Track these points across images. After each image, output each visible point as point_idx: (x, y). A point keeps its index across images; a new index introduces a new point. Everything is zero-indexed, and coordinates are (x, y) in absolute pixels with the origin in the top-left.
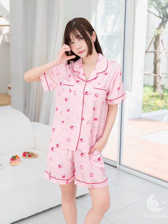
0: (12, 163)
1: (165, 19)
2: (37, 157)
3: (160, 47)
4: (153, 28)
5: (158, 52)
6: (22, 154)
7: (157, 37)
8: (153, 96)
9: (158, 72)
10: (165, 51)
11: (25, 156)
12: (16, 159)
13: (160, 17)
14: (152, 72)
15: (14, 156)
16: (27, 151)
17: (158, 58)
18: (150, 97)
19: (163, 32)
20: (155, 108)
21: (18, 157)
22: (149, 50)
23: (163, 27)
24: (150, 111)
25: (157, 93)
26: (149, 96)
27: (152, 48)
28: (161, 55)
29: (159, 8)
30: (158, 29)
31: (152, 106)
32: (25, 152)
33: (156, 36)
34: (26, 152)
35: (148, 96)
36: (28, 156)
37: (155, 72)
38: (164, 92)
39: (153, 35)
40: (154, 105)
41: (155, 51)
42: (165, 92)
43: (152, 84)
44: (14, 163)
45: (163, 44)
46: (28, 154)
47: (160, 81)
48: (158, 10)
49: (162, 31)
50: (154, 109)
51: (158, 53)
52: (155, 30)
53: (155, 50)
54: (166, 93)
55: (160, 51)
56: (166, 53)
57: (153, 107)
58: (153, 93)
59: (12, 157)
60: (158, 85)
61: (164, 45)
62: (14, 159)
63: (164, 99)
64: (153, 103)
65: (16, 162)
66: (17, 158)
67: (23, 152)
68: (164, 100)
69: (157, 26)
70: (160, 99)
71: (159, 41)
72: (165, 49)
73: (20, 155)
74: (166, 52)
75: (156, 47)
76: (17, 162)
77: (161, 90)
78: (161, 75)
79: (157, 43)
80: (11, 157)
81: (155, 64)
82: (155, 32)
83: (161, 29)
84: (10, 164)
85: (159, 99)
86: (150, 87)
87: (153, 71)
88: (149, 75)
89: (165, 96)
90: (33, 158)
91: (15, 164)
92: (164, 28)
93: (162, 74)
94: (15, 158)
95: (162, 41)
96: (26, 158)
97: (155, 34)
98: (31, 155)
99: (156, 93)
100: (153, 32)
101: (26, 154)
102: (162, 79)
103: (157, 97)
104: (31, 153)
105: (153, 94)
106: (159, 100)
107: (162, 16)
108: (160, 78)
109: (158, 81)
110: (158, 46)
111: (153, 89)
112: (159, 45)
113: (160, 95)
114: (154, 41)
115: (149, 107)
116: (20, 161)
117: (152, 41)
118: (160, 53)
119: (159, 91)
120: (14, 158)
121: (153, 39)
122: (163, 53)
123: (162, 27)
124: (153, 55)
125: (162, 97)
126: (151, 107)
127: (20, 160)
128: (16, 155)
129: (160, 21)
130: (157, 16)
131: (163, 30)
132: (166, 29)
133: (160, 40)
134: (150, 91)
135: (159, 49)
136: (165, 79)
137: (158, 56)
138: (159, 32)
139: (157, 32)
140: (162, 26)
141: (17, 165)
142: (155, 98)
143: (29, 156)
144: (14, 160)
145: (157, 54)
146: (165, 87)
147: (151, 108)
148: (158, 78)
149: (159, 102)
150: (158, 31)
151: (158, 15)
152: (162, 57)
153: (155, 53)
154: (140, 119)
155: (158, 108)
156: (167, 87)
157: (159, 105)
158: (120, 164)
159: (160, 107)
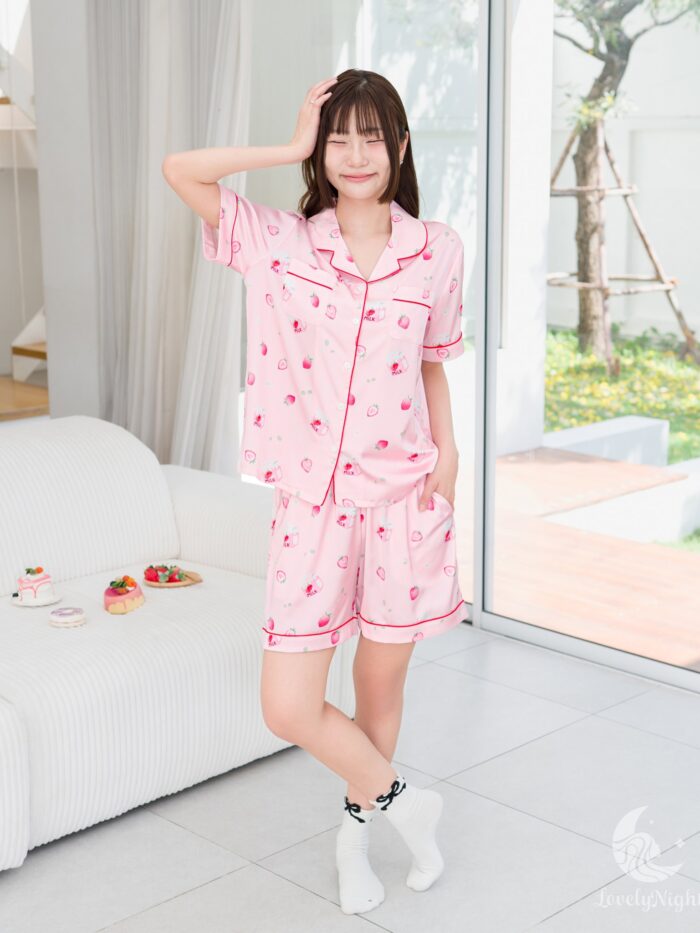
0: (114, 603)
2: (201, 581)
3: (602, 175)
4: (569, 95)
5: (591, 191)
6: (143, 576)
7: (587, 135)
8: (578, 370)
9: (594, 274)
10: (620, 187)
11: (156, 581)
12: (128, 592)
13: (596, 54)
14: (572, 275)
15: (118, 581)
16: (160, 565)
17: (593, 219)
18: (569, 372)
19: (611, 112)
20: (590, 413)
21: (134, 584)
22: (560, 186)
23: (609, 92)
24: (571, 426)
25: (595, 358)
26: (563, 370)
27: (569, 178)
28: (603, 203)
29: (594, 21)
30: (591, 103)
31: (578, 406)
32: (151, 567)
33: (585, 128)
34: (154, 566)
35: (557, 369)
36: (167, 579)
37: (583, 272)
38: (622, 354)
39: (574, 125)
40: (583, 401)
41: (584, 188)
42: (626, 351)
43: (574, 323)
44: (119, 603)
45: (612, 163)
46: (167, 573)
47: (605, 309)
48: (590, 27)
49: (605, 110)
50: (587, 419)
51: (591, 198)
52: (577, 103)
53: (579, 184)
54: (628, 357)
55: (599, 191)
56: (625, 196)
57: (580, 411)
58: (579, 355)
59: (112, 583)
60: (601, 328)
61: (616, 166)
62: (120, 590)
63: (625, 379)
64: (580, 397)
65: (128, 602)
66: (130, 589)
67: (146, 567)
68: (622, 385)
69: (586, 88)
70: (606, 381)
71: (595, 148)
72: (618, 181)
73: (138, 576)
74: (625, 191)
75: (583, 173)
76: (133, 599)
77: (610, 343)
78: (606, 284)
79: (589, 158)
80: (108, 585)
81: (583, 242)
82: (580, 112)
83: (600, 101)
84: (107, 609)
85: (603, 379)
86: (566, 333)
87: (574, 268)
88: (560, 285)
89: (624, 366)
90: (185, 586)
91: (125, 608)
92: (615, 96)
93: (610, 279)
94: (122, 586)
95: (607, 150)
96: (160, 587)
97: (579, 121)
98: (177, 577)
99: (589, 355)
100: (576, 111)
101: (160, 573)
102: (612, 300)
103: (595, 370)
104: (174, 569)
105: (577, 359)
106: (604, 385)
107: (603, 49)
108: (606, 296)
109: (596, 309)
110: (593, 170)
111: (575, 340)
112: (597, 165)
113: (606, 364)
114: (574, 150)
115: (567, 410)
116: (141, 597)
117: (567, 151)
118: (601, 199)
119: (601, 352)
120: (118, 589)
121: (571, 142)
122: (613, 195)
123: (606, 94)
124: (572, 203)
125: (616, 372)
126: (575, 412)
127: (141, 593)
128: (126, 579)
129: (598, 67)
130: (587, 51)
131: (611, 106)
132: (622, 101)
133: (601, 143)
134: (564, 350)
135: (598, 182)
136: (623, 298)
137: (593, 208)
138: (597, 113)
139: (586, 111)
140: (607, 89)
141: (132, 610)
142: (586, 376)
143: (171, 579)
144: (120, 594)
145: (589, 203)
146: (623, 332)
147: (572, 416)
148: (596, 297)
149: (607, 392)
150: (590, 108)
151: (589, 43)
152: (609, 213)
153: (581, 197)
154: (541, 454)
155: (602, 414)
156: (632, 332)
157: (604, 402)
158: (483, 609)
159: (610, 409)
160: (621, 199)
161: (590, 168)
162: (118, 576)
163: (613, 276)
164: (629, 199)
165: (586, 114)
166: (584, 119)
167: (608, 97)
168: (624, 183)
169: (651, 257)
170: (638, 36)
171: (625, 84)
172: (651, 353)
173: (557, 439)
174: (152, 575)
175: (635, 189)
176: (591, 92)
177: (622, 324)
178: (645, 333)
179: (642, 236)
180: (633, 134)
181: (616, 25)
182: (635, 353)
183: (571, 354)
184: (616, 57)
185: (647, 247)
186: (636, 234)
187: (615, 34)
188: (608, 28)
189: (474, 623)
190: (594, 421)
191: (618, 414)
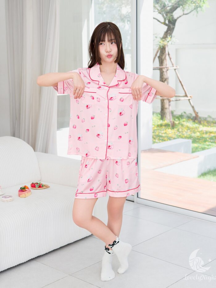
0: (22, 194)
1: (171, 26)
2: (49, 187)
3: (167, 62)
4: (156, 37)
5: (164, 68)
6: (30, 186)
7: (163, 50)
8: (161, 125)
10: (173, 67)
11: (35, 187)
12: (26, 190)
13: (165, 24)
15: (23, 187)
16: (36, 182)
17: (165, 77)
18: (158, 126)
19: (170, 42)
20: (166, 139)
21: (28, 188)
23: (169, 36)
24: (160, 142)
25: (166, 121)
26: (156, 126)
28: (168, 72)
29: (163, 12)
30: (164, 40)
31: (162, 137)
32: (33, 183)
33: (162, 47)
35: (154, 125)
36: (38, 187)
38: (175, 120)
39: (158, 46)
40: (164, 135)
41: (162, 67)
42: (176, 119)
44: (23, 194)
45: (170, 59)
46: (38, 185)
47: (169, 105)
48: (162, 15)
49: (168, 42)
50: (165, 140)
51: (164, 70)
52: (159, 39)
53: (160, 66)
54: (177, 121)
55: (167, 68)
57: (163, 138)
58: (161, 121)
59: (21, 188)
60: (167, 111)
61: (172, 60)
62: (24, 190)
63: (176, 128)
64: (162, 134)
65: (26, 194)
66: (27, 190)
67: (31, 183)
68: (176, 129)
69: (162, 35)
70: (170, 129)
71: (165, 54)
72: (173, 64)
74: (175, 68)
75: (161, 62)
76: (28, 193)
77: (171, 117)
79: (163, 57)
80: (19, 189)
82: (160, 42)
83: (166, 39)
84: (19, 196)
85: (169, 128)
86: (157, 114)
89: (176, 124)
90: (44, 189)
91: (25, 196)
92: (171, 37)
94: (24, 189)
95: (169, 54)
97: (160, 45)
98: (41, 186)
99: (164, 121)
100: (158, 43)
101: (36, 185)
102: (171, 103)
103: (167, 125)
104: (40, 184)
105: (161, 122)
106: (170, 130)
107: (167, 22)
108: (170, 101)
109: (167, 106)
110: (165, 61)
111: (160, 116)
112: (166, 59)
113: (170, 123)
114: (158, 55)
115: (158, 138)
116: (30, 192)
117: (156, 55)
118: (167, 70)
119: (168, 119)
120: (23, 190)
121: (157, 52)
122: (171, 69)
123: (168, 37)
124: (158, 72)
125: (173, 126)
126: (161, 138)
127: (30, 191)
128: (25, 186)
129: (165, 28)
130: (162, 23)
131: (170, 40)
132: (173, 39)
133: (167, 52)
135: (166, 65)
136: (175, 102)
137: (165, 73)
138: (165, 43)
139: (162, 42)
140: (168, 35)
141: (28, 197)
142: (164, 127)
143: (40, 187)
144: (23, 191)
145: (163, 72)
146: (175, 113)
147: (161, 140)
148: (166, 102)
149: (170, 132)
150: (163, 41)
151: (162, 20)
153: (161, 70)
154: (151, 150)
155: (170, 139)
156: (178, 113)
157: (170, 135)
158: (138, 197)
159: (172, 137)
160: (174, 70)
161: (163, 60)
162: (23, 186)
164: (176, 70)
165: (162, 43)
166: (161, 45)
167: (169, 38)
168: (174, 65)
169: (184, 89)
170: (178, 18)
171: (175, 33)
172: (184, 120)
173: (156, 146)
174: (33, 186)
175: (178, 67)
176: (164, 36)
177: (174, 111)
178: (182, 113)
180: (177, 50)
181: (172, 14)
182: (179, 120)
183: (159, 120)
184: (171, 24)
185: (182, 85)
186: (179, 81)
187: (171, 17)
188: (169, 15)
189: (135, 201)
190: (167, 141)
191: (175, 138)
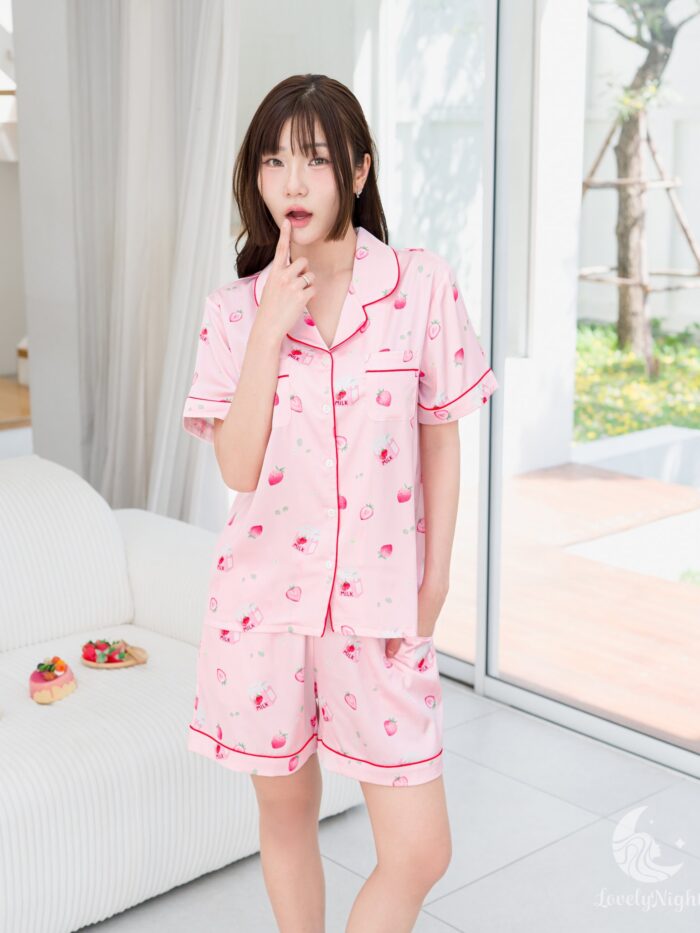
0: (40, 691)
1: (661, 48)
2: (145, 662)
3: (643, 166)
4: (610, 84)
5: (632, 185)
6: (81, 653)
7: (629, 126)
8: (617, 369)
9: (633, 270)
10: (662, 179)
11: (94, 661)
12: (56, 677)
13: (640, 41)
14: (612, 269)
15: (46, 664)
16: (102, 640)
17: (634, 212)
18: (606, 370)
19: (653, 102)
20: (627, 418)
21: (64, 668)
22: (598, 178)
23: (652, 81)
25: (633, 355)
26: (599, 370)
27: (609, 171)
28: (644, 197)
29: (636, 7)
30: (632, 92)
31: (614, 410)
32: (91, 643)
33: (627, 118)
34: (94, 641)
35: (594, 367)
36: (106, 659)
37: (623, 269)
38: (662, 351)
39: (615, 116)
40: (620, 404)
41: (623, 181)
42: (667, 349)
43: (613, 317)
44: (45, 691)
45: (653, 154)
46: (107, 652)
47: (644, 304)
48: (632, 13)
49: (648, 99)
50: (623, 424)
51: (632, 191)
52: (619, 93)
53: (620, 176)
54: (669, 354)
55: (640, 183)
56: (668, 190)
57: (616, 415)
58: (618, 353)
59: (40, 665)
60: (639, 324)
61: (658, 157)
62: (47, 675)
63: (664, 379)
64: (616, 398)
65: (55, 689)
66: (57, 673)
67: (85, 642)
68: (662, 384)
69: (628, 77)
70: (645, 381)
71: (636, 138)
72: (661, 173)
73: (72, 656)
74: (667, 183)
75: (624, 164)
76: (61, 686)
77: (650, 339)
78: (646, 280)
79: (630, 149)
80: (34, 668)
81: (623, 236)
82: (621, 102)
83: (642, 89)
84: (32, 697)
85: (641, 378)
86: (604, 329)
87: (614, 263)
88: (599, 280)
89: (664, 365)
90: (126, 667)
91: (52, 696)
92: (658, 86)
93: (651, 274)
94: (49, 671)
95: (649, 140)
96: (97, 668)
97: (620, 112)
98: (117, 657)
99: (628, 353)
100: (614, 103)
101: (98, 652)
102: (652, 297)
103: (634, 369)
104: (117, 646)
105: (615, 357)
106: (643, 386)
107: (647, 36)
108: (646, 293)
109: (636, 304)
110: (634, 161)
111: (614, 337)
112: (639, 157)
113: (644, 362)
114: (615, 141)
115: (601, 414)
116: (72, 683)
117: (607, 142)
118: (642, 192)
119: (641, 348)
120: (46, 673)
121: (612, 132)
122: (655, 187)
123: (648, 82)
124: (612, 196)
125: (655, 372)
126: (611, 416)
127: (72, 678)
128: (56, 660)
129: (642, 55)
130: (629, 38)
131: (655, 96)
132: (665, 91)
133: (643, 133)
134: (601, 347)
135: (639, 175)
136: (664, 296)
137: (634, 201)
138: (638, 103)
139: (628, 101)
140: (650, 77)
141: (60, 700)
142: (623, 376)
143: (111, 660)
144: (46, 680)
145: (629, 196)
146: (664, 327)
147: (609, 421)
148: (636, 294)
149: (643, 395)
150: (632, 97)
151: (631, 31)
152: (651, 205)
153: (621, 189)
154: (565, 470)
156: (672, 327)
158: (486, 673)
160: (664, 192)
161: (631, 158)
162: (46, 658)
163: (654, 270)
164: (672, 192)
165: (629, 104)
166: (625, 112)
167: (650, 88)
168: (667, 175)
169: (693, 251)
170: (682, 24)
171: (672, 70)
172: (693, 351)
173: (587, 452)
174: (90, 653)
175: (678, 182)
176: (635, 79)
177: (664, 319)
178: (687, 328)
179: (685, 231)
180: (677, 124)
181: (659, 12)
182: (676, 351)
183: (610, 352)
184: (660, 42)
185: (690, 241)
186: (678, 229)
187: (658, 22)
188: (651, 14)
189: (476, 688)
